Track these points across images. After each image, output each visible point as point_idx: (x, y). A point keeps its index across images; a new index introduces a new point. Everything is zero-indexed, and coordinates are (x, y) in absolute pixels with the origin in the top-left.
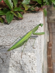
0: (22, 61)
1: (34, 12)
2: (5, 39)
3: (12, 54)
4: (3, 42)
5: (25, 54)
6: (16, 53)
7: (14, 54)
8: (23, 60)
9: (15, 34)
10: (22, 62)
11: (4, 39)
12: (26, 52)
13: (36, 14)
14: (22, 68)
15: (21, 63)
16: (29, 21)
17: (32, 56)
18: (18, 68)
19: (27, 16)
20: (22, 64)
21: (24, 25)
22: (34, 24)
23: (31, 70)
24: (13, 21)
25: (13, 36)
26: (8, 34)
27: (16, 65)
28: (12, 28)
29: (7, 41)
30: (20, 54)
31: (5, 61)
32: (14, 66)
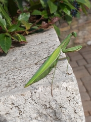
0: (53, 101)
1: (41, 31)
2: (11, 76)
3: (33, 93)
4: (9, 79)
5: (58, 87)
6: (40, 89)
7: (38, 91)
8: (56, 98)
9: (24, 65)
10: (54, 103)
11: (9, 76)
12: (58, 83)
13: (45, 33)
14: (57, 115)
15: (52, 106)
16: (38, 43)
17: (70, 87)
18: (49, 117)
19: (32, 39)
20: (54, 107)
21: (32, 50)
22: (49, 46)
23: (73, 116)
24: (11, 50)
25: (23, 68)
26: (13, 68)
27: (45, 113)
28: (14, 58)
29: (15, 77)
30: (49, 89)
31: (22, 110)
32: (40, 116)
